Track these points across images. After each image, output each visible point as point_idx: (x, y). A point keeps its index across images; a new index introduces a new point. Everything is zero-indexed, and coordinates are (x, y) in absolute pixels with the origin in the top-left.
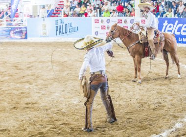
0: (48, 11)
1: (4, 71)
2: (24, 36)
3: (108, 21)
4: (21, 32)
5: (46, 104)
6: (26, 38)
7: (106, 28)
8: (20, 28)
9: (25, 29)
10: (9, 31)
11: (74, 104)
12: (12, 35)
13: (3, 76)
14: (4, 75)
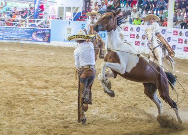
0: (74, 14)
1: (22, 74)
2: (46, 39)
3: (138, 29)
4: (44, 34)
5: (63, 113)
6: (49, 41)
7: (135, 37)
8: (43, 30)
9: (48, 32)
10: (31, 32)
11: (93, 114)
12: (34, 37)
13: (20, 79)
14: (22, 78)
